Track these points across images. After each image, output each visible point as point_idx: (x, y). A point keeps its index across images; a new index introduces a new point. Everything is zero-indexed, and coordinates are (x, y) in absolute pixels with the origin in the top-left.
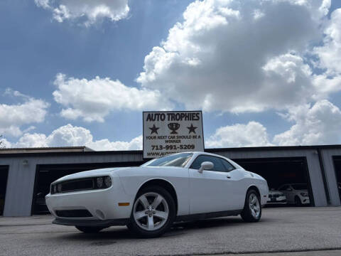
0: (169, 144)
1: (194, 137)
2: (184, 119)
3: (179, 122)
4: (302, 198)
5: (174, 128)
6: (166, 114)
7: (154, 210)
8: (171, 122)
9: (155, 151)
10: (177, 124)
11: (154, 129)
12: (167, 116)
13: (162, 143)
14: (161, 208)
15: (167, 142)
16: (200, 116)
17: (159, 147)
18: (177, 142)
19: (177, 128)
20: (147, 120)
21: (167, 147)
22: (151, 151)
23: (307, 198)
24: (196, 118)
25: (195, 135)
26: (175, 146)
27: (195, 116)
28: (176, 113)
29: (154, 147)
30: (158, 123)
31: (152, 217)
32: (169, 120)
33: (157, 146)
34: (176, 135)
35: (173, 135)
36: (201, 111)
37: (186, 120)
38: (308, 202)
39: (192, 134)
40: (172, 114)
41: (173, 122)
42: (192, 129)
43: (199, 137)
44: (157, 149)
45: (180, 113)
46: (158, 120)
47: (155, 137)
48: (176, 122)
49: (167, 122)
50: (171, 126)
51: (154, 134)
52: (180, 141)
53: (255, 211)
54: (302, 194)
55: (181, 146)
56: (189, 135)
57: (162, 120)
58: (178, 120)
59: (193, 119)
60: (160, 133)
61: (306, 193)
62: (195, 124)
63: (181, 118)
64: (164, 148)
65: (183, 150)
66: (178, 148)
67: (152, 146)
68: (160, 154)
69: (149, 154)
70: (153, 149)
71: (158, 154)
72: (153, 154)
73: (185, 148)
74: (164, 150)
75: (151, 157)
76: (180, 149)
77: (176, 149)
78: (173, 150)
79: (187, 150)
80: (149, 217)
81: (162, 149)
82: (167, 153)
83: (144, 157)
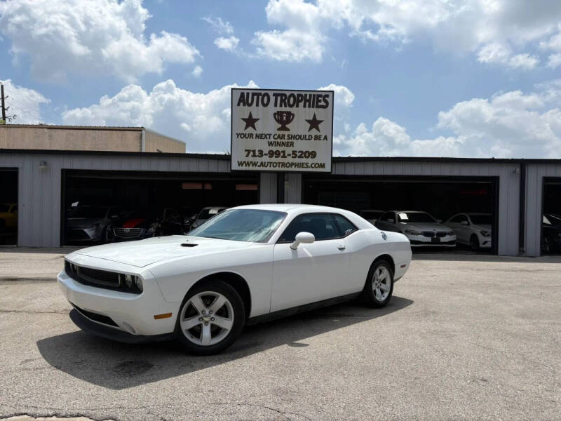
0: (274, 149)
1: (318, 138)
2: (301, 104)
3: (293, 110)
4: (482, 239)
5: (284, 120)
6: (271, 94)
7: (213, 315)
8: (279, 109)
9: (250, 159)
10: (289, 114)
11: (250, 122)
12: (272, 99)
13: (263, 145)
14: (223, 312)
15: (270, 144)
16: (329, 100)
17: (257, 153)
18: (286, 144)
19: (289, 121)
20: (239, 105)
21: (271, 154)
22: (244, 159)
23: (489, 239)
24: (323, 103)
25: (318, 134)
26: (284, 152)
27: (322, 100)
28: (288, 94)
29: (249, 151)
30: (256, 111)
31: (209, 326)
32: (276, 105)
33: (254, 151)
34: (286, 133)
35: (282, 133)
36: (333, 92)
37: (305, 106)
38: (489, 245)
39: (314, 132)
40: (281, 95)
41: (283, 109)
42: (314, 123)
43: (326, 138)
44: (254, 156)
45: (296, 93)
46: (257, 105)
47: (251, 136)
48: (288, 109)
49: (272, 109)
50: (279, 117)
51: (250, 130)
52: (292, 144)
53: (382, 292)
54: (483, 233)
55: (294, 152)
56: (308, 134)
57: (265, 105)
58: (291, 106)
59: (318, 107)
60: (260, 128)
61: (489, 231)
62: (320, 114)
63: (297, 102)
64: (266, 154)
65: (297, 160)
66: (289, 155)
67: (246, 151)
68: (259, 164)
69: (240, 164)
70: (247, 156)
71: (255, 164)
72: (248, 164)
73: (300, 157)
74: (266, 159)
75: (244, 168)
76: (293, 157)
77: (286, 157)
78: (280, 160)
79: (304, 160)
80: (204, 325)
81: (262, 156)
82: (271, 163)
83: (232, 169)
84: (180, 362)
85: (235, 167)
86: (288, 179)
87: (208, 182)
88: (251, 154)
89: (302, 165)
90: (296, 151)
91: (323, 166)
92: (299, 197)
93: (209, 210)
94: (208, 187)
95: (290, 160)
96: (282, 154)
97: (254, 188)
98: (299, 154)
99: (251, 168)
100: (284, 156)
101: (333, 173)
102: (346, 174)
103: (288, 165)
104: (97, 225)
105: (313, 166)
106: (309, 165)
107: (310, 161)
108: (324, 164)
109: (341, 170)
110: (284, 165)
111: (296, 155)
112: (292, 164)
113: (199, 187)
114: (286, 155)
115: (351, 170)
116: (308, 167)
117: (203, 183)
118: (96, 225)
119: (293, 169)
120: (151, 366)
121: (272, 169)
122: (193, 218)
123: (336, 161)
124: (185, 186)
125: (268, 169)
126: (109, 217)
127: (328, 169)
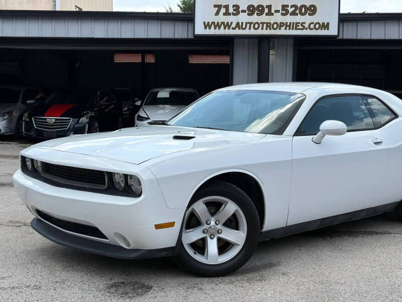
7: (219, 227)
9: (221, 18)
14: (232, 223)
17: (231, 10)
21: (251, 10)
22: (212, 18)
26: (269, 7)
29: (219, 7)
31: (215, 240)
33: (227, 7)
44: (227, 13)
55: (284, 7)
64: (243, 11)
65: (289, 19)
66: (277, 11)
67: (215, 6)
68: (233, 25)
69: (207, 26)
70: (217, 14)
71: (227, 26)
72: (217, 26)
73: (294, 13)
74: (243, 18)
75: (212, 31)
76: (282, 14)
77: (272, 14)
78: (264, 18)
79: (299, 19)
80: (209, 239)
81: (237, 14)
82: (250, 23)
83: (196, 33)
84: (184, 284)
85: (200, 30)
86: (274, 46)
87: (150, 52)
88: (223, 10)
89: (295, 26)
90: (287, 6)
91: (326, 26)
92: (290, 73)
93: (158, 92)
94: (150, 59)
95: (278, 18)
96: (266, 10)
97: (225, 60)
98: (291, 10)
99: (222, 31)
100: (270, 14)
101: (340, 37)
102: (359, 38)
103: (275, 26)
104: (10, 113)
105: (312, 26)
106: (306, 26)
107: (307, 19)
108: (328, 24)
109: (352, 33)
110: (269, 25)
111: (287, 12)
112: (280, 25)
113: (136, 59)
114: (273, 11)
115: (365, 32)
116: (304, 28)
117: (143, 53)
118: (8, 113)
119: (283, 32)
120: (149, 288)
121: (253, 32)
122: (138, 103)
123: (345, 19)
124: (119, 59)
125: (247, 32)
126: (24, 102)
127: (333, 31)
